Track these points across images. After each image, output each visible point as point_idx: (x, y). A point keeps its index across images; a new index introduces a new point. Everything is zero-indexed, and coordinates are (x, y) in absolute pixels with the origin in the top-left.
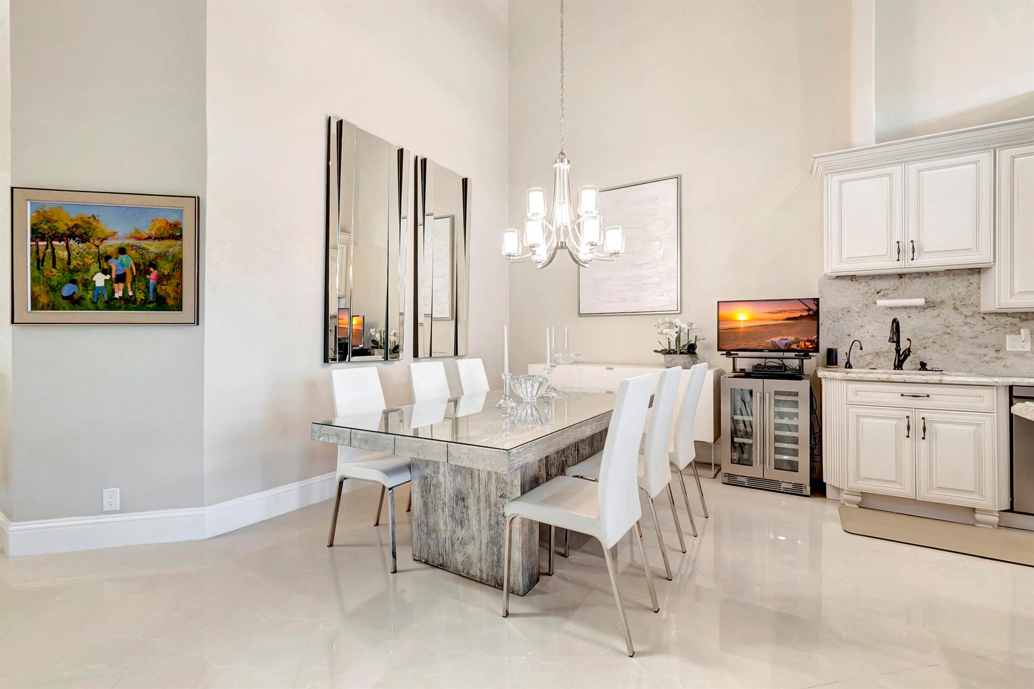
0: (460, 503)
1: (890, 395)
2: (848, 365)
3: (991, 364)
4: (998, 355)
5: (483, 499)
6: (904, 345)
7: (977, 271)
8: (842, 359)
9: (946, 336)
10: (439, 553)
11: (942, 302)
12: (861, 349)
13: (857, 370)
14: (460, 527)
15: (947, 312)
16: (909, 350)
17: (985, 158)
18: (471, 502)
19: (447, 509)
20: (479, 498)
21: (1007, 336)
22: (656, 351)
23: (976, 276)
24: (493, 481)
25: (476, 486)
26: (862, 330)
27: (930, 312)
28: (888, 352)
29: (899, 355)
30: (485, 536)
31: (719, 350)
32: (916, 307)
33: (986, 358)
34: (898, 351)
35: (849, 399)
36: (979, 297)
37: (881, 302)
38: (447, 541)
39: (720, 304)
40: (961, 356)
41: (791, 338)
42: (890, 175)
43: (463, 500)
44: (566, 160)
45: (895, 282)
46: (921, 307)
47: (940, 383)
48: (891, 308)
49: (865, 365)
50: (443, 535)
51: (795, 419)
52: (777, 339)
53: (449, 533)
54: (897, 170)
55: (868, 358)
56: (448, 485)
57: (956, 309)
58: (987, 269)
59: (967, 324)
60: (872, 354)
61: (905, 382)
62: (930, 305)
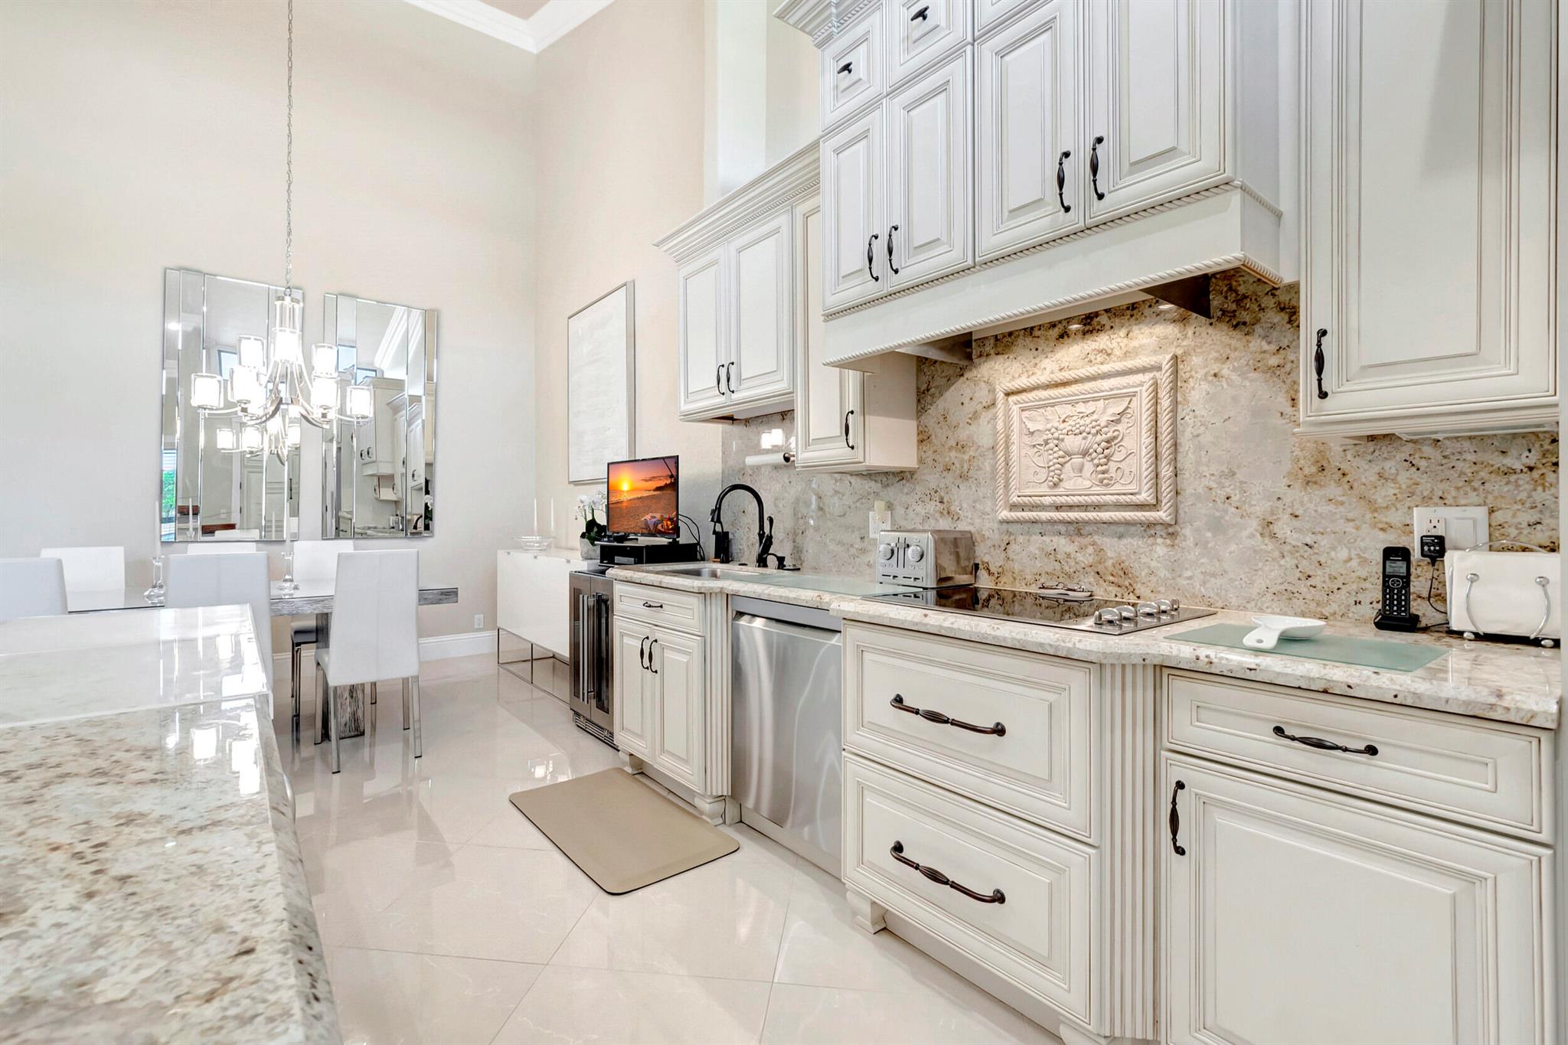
4: (863, 545)
17: (785, 221)
21: (870, 512)
35: (617, 607)
37: (749, 459)
39: (610, 466)
52: (648, 518)
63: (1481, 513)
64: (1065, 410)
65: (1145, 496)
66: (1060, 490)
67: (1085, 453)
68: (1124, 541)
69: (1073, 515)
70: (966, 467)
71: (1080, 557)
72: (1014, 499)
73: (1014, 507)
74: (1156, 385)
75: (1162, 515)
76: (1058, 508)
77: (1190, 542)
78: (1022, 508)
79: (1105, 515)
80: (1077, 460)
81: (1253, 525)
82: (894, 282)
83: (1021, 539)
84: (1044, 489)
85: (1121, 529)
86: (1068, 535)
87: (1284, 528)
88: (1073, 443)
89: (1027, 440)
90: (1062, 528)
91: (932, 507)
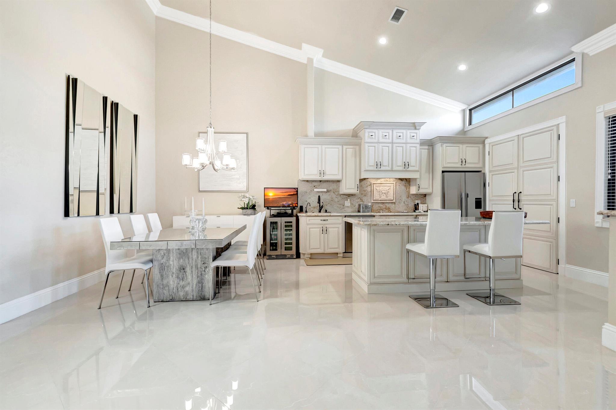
0: (182, 271)
1: (318, 220)
2: (306, 212)
3: (342, 210)
4: (343, 207)
5: (194, 267)
6: (321, 204)
7: (339, 181)
8: (304, 209)
9: (332, 201)
10: (170, 295)
11: (331, 190)
12: (310, 206)
13: (309, 213)
14: (182, 281)
15: (332, 193)
16: (322, 206)
17: (340, 147)
18: (188, 270)
19: (174, 275)
20: (192, 266)
21: (345, 201)
22: (238, 208)
23: (339, 183)
24: (200, 258)
25: (191, 262)
26: (310, 199)
27: (328, 193)
28: (317, 207)
29: (320, 208)
30: (195, 282)
31: (265, 207)
32: (324, 192)
33: (341, 208)
34: (320, 206)
35: (307, 222)
36: (339, 189)
37: (315, 190)
38: (174, 288)
39: (265, 189)
40: (335, 208)
41: (290, 203)
42: (318, 148)
43: (184, 269)
44: (213, 127)
45: (319, 183)
46: (326, 192)
47: (330, 216)
48: (318, 192)
49: (311, 211)
50: (172, 286)
51: (291, 231)
52: (284, 203)
53: (175, 285)
54: (320, 146)
55: (312, 209)
56: (175, 264)
57: (334, 193)
58: (341, 181)
59: (336, 197)
60: (313, 207)
61: (322, 216)
62: (328, 191)
63: (420, 201)
64: (382, 187)
65: (392, 199)
66: (381, 198)
67: (385, 193)
68: (389, 205)
69: (383, 201)
70: (365, 194)
71: (383, 207)
72: (374, 199)
73: (373, 200)
74: (394, 185)
75: (394, 201)
76: (380, 200)
77: (397, 204)
78: (375, 200)
79: (387, 201)
80: (383, 194)
81: (403, 202)
82: (380, 169)
83: (375, 205)
84: (379, 198)
85: (389, 203)
86: (382, 204)
87: (406, 203)
88: (383, 192)
89: (376, 191)
90: (381, 203)
91: (359, 200)
